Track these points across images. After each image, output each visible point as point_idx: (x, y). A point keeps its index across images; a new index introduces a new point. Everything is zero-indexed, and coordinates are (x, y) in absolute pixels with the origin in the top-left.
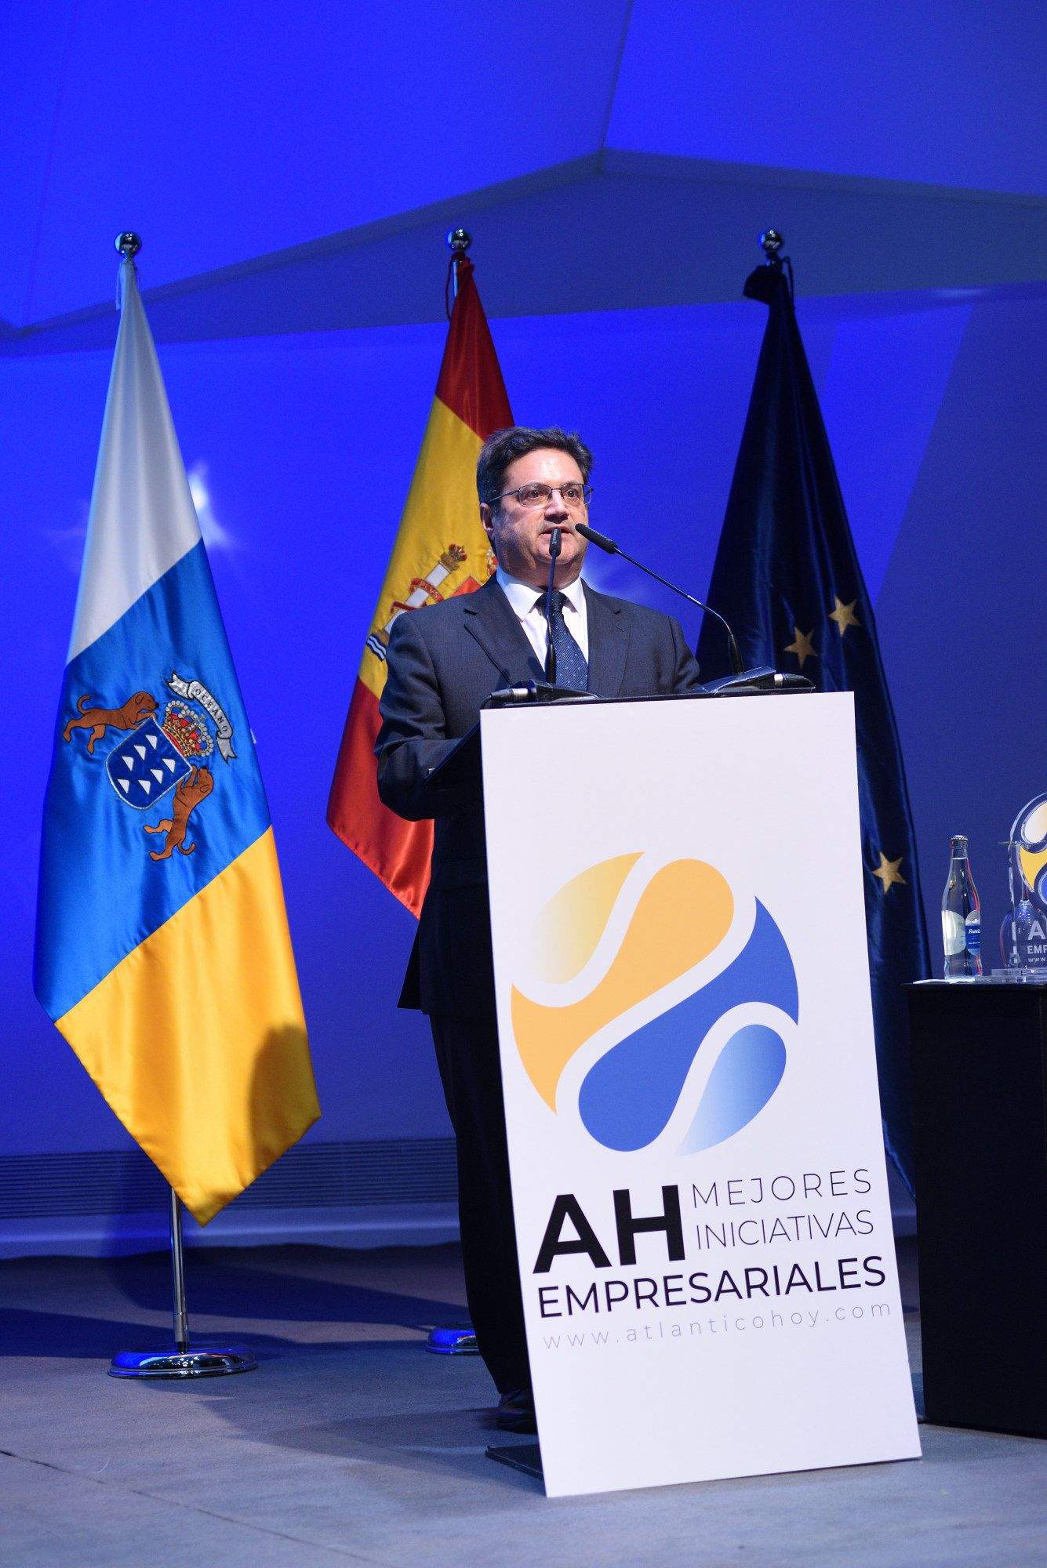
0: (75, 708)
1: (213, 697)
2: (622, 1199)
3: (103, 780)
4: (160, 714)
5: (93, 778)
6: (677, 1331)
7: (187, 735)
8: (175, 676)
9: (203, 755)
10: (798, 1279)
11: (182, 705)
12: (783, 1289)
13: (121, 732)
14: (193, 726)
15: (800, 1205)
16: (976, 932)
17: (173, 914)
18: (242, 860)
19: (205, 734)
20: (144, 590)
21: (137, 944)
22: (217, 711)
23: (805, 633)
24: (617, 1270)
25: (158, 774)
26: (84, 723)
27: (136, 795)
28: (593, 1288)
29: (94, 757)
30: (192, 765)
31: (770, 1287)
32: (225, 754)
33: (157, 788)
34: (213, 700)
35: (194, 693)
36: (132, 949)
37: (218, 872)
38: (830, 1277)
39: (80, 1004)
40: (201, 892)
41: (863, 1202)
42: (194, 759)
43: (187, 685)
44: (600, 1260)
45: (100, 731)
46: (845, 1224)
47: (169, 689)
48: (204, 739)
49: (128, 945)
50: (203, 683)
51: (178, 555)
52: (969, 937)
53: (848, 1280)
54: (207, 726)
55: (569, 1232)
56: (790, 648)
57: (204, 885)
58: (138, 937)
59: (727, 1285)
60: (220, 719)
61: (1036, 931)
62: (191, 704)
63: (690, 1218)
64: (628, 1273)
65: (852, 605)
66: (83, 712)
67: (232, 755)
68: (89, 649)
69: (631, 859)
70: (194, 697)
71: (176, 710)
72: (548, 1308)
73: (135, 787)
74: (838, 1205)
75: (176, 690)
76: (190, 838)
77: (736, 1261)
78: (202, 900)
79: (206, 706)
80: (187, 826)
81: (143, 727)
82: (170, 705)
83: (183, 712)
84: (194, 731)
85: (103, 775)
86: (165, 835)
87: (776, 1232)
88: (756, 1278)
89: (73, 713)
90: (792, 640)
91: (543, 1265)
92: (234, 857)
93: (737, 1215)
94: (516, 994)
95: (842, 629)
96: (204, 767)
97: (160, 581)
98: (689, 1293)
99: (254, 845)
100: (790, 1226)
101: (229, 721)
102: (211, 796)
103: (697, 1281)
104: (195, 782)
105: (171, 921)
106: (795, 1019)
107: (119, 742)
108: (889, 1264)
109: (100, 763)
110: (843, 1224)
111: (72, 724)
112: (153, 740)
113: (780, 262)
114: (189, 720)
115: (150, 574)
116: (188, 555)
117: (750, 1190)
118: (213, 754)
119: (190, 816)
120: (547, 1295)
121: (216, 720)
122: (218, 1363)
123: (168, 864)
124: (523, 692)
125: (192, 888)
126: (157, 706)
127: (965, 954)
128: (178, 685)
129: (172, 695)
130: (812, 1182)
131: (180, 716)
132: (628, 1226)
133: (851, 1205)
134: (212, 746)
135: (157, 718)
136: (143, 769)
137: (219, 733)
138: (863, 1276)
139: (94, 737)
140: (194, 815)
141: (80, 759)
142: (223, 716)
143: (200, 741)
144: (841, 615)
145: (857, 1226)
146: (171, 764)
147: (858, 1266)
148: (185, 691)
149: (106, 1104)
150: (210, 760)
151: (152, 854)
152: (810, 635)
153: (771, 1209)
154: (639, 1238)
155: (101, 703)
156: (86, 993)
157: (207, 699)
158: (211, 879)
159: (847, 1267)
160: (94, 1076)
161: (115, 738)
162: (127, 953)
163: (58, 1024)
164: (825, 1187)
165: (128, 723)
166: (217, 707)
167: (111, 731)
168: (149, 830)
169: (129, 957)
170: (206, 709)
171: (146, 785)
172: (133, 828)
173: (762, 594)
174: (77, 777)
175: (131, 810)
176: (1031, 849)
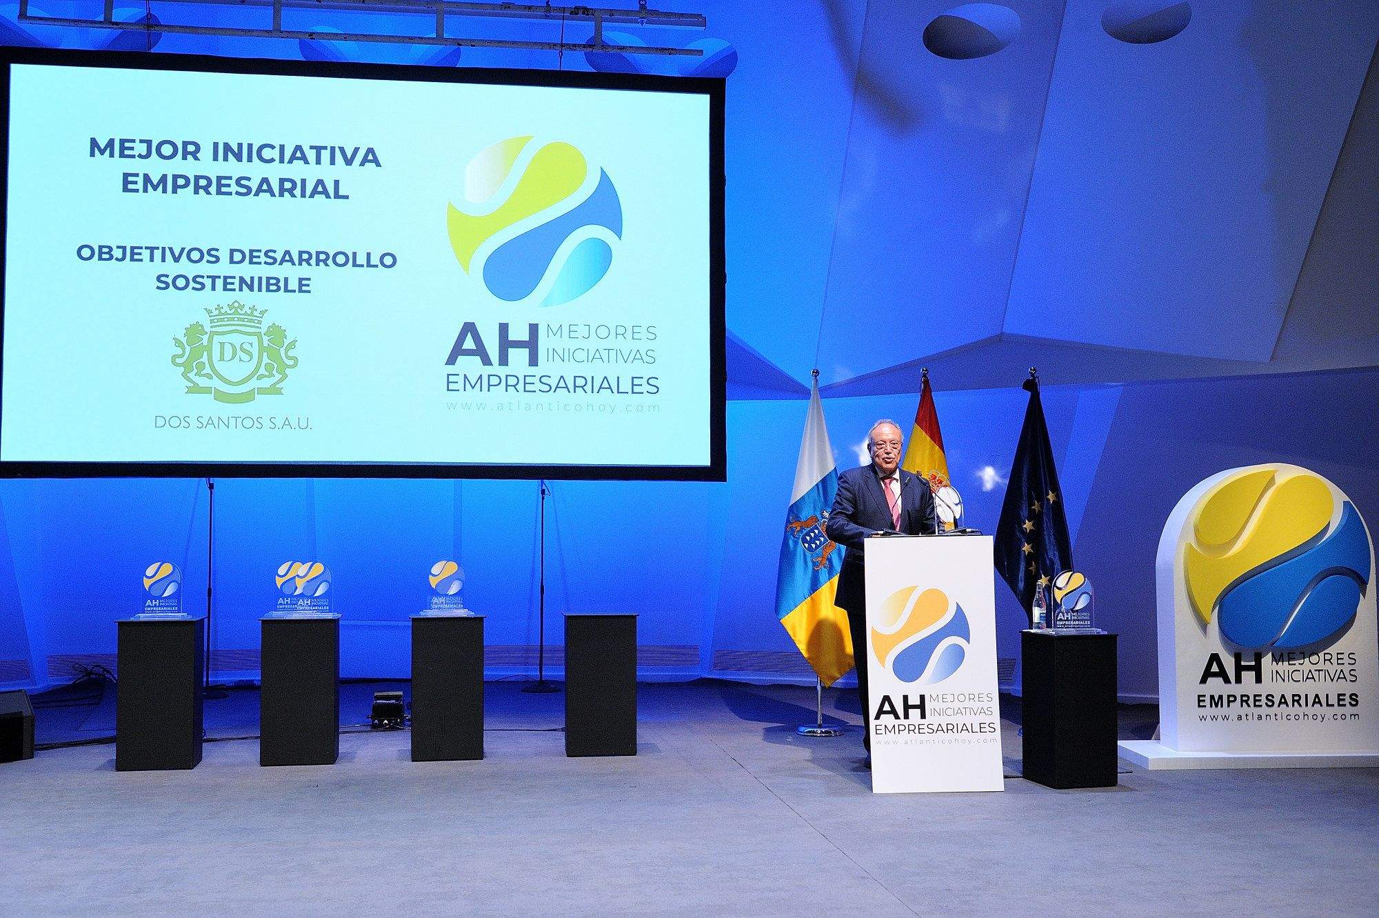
0: (791, 520)
2: (906, 698)
3: (799, 544)
5: (796, 543)
6: (921, 742)
8: (825, 511)
10: (965, 728)
11: (827, 520)
12: (959, 731)
13: (806, 529)
15: (967, 704)
16: (1044, 615)
17: (821, 587)
20: (815, 483)
21: (809, 596)
23: (1038, 502)
24: (902, 721)
25: (818, 542)
26: (794, 525)
27: (810, 549)
28: (894, 726)
30: (829, 539)
31: (955, 730)
33: (817, 547)
36: (807, 597)
38: (976, 728)
39: (789, 614)
41: (990, 704)
44: (897, 717)
45: (798, 529)
46: (983, 711)
47: (823, 515)
49: (806, 595)
51: (827, 472)
52: (1041, 617)
53: (982, 730)
55: (887, 707)
56: (1033, 507)
58: (810, 594)
59: (940, 729)
61: (1061, 616)
63: (928, 706)
64: (906, 722)
65: (1055, 493)
66: (794, 522)
68: (797, 501)
69: (914, 588)
72: (878, 732)
73: (810, 546)
74: (980, 705)
77: (944, 721)
80: (827, 559)
81: (813, 527)
82: (823, 520)
85: (799, 542)
86: (819, 561)
87: (959, 712)
88: (950, 727)
90: (1034, 504)
91: (877, 717)
93: (945, 706)
94: (873, 631)
95: (1051, 501)
97: (821, 480)
98: (926, 730)
100: (963, 711)
103: (929, 726)
104: (830, 545)
106: (969, 642)
107: (805, 532)
108: (998, 726)
109: (799, 538)
110: (982, 711)
111: (790, 525)
112: (816, 531)
113: (1035, 378)
115: (817, 478)
116: (830, 472)
117: (950, 698)
119: (828, 556)
120: (878, 727)
122: (830, 732)
123: (820, 571)
124: (882, 532)
125: (828, 579)
126: (818, 520)
127: (1039, 622)
128: (825, 514)
130: (972, 697)
131: (826, 524)
132: (907, 707)
133: (985, 705)
135: (818, 524)
136: (812, 541)
138: (988, 729)
139: (796, 530)
141: (792, 537)
144: (1051, 497)
145: (987, 712)
146: (822, 539)
147: (986, 726)
148: (827, 516)
149: (797, 647)
151: (815, 568)
153: (957, 705)
154: (911, 711)
155: (799, 519)
156: (791, 611)
159: (982, 726)
160: (791, 636)
162: (805, 598)
163: (782, 620)
164: (976, 699)
165: (808, 525)
168: (814, 560)
169: (806, 600)
171: (814, 546)
172: (809, 559)
173: (1024, 490)
174: (791, 543)
175: (808, 554)
176: (1060, 589)
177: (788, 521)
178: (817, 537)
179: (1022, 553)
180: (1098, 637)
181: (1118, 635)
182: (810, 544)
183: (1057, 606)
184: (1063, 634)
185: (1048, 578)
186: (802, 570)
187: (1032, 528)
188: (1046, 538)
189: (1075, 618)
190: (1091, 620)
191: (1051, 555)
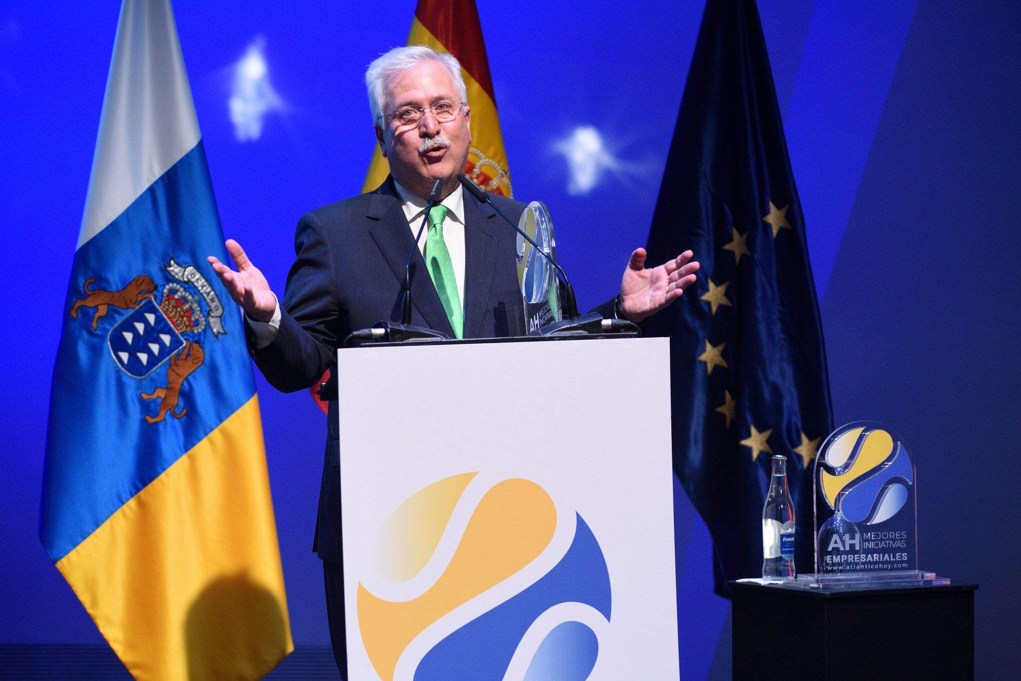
0: (82, 289)
1: (207, 280)
3: (105, 354)
4: (159, 295)
5: (96, 352)
7: (182, 313)
8: (172, 262)
9: (196, 331)
11: (178, 287)
13: (122, 311)
14: (187, 306)
16: (789, 539)
17: (164, 470)
18: (229, 423)
19: (198, 313)
20: (146, 186)
21: (132, 496)
22: (209, 292)
23: (741, 233)
25: (155, 348)
26: (90, 303)
27: (134, 366)
29: (98, 332)
30: (186, 340)
32: (215, 330)
33: (153, 360)
34: (205, 283)
35: (189, 277)
36: (128, 500)
37: (206, 434)
39: (79, 547)
40: (191, 452)
42: (187, 335)
43: (183, 270)
45: (103, 311)
47: (167, 274)
48: (197, 317)
49: (124, 496)
50: (198, 268)
51: (178, 156)
52: (783, 544)
54: (200, 306)
56: (728, 247)
57: (193, 445)
58: (133, 490)
60: (212, 300)
61: (836, 542)
62: (186, 286)
65: (785, 209)
66: (90, 293)
67: (222, 331)
68: (95, 238)
69: (468, 478)
70: (189, 280)
71: (173, 292)
73: (134, 359)
75: (173, 274)
76: (181, 404)
78: (192, 460)
79: (200, 288)
80: (179, 394)
81: (141, 308)
82: (167, 287)
83: (179, 293)
84: (187, 311)
85: (105, 347)
86: (159, 400)
89: (80, 293)
90: (730, 240)
92: (221, 421)
94: (362, 592)
95: (775, 231)
96: (197, 342)
97: (162, 178)
99: (240, 411)
101: (220, 301)
102: (203, 367)
104: (188, 355)
105: (163, 476)
106: (608, 615)
107: (120, 320)
109: (102, 338)
111: (79, 303)
112: (151, 318)
114: (184, 300)
115: (152, 172)
116: (187, 156)
118: (205, 330)
119: (182, 385)
121: (208, 301)
123: (161, 427)
124: (381, 331)
125: (183, 449)
126: (156, 288)
127: (778, 560)
128: (175, 269)
129: (169, 278)
131: (176, 297)
134: (204, 323)
135: (155, 298)
136: (141, 344)
137: (211, 312)
139: (97, 315)
140: (186, 384)
141: (85, 335)
142: (215, 297)
143: (193, 319)
144: (774, 218)
146: (166, 339)
148: (180, 274)
149: (100, 636)
150: (202, 336)
151: (147, 418)
152: (745, 236)
155: (104, 285)
156: (84, 538)
157: (200, 282)
158: (199, 440)
160: (90, 611)
161: (117, 316)
162: (123, 503)
163: (59, 565)
165: (129, 302)
166: (209, 290)
167: (113, 311)
168: (145, 397)
169: (125, 507)
170: (199, 291)
171: (143, 357)
172: (131, 393)
173: (705, 198)
174: (83, 352)
175: (129, 379)
176: (831, 471)
177: (73, 291)
178: (152, 334)
179: (699, 370)
180: (928, 593)
181: (976, 587)
182: (133, 350)
183: (826, 512)
184: (842, 588)
185: (767, 434)
186: (114, 426)
187: (725, 301)
188: (762, 327)
189: (871, 545)
190: (909, 549)
191: (774, 374)
